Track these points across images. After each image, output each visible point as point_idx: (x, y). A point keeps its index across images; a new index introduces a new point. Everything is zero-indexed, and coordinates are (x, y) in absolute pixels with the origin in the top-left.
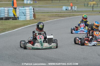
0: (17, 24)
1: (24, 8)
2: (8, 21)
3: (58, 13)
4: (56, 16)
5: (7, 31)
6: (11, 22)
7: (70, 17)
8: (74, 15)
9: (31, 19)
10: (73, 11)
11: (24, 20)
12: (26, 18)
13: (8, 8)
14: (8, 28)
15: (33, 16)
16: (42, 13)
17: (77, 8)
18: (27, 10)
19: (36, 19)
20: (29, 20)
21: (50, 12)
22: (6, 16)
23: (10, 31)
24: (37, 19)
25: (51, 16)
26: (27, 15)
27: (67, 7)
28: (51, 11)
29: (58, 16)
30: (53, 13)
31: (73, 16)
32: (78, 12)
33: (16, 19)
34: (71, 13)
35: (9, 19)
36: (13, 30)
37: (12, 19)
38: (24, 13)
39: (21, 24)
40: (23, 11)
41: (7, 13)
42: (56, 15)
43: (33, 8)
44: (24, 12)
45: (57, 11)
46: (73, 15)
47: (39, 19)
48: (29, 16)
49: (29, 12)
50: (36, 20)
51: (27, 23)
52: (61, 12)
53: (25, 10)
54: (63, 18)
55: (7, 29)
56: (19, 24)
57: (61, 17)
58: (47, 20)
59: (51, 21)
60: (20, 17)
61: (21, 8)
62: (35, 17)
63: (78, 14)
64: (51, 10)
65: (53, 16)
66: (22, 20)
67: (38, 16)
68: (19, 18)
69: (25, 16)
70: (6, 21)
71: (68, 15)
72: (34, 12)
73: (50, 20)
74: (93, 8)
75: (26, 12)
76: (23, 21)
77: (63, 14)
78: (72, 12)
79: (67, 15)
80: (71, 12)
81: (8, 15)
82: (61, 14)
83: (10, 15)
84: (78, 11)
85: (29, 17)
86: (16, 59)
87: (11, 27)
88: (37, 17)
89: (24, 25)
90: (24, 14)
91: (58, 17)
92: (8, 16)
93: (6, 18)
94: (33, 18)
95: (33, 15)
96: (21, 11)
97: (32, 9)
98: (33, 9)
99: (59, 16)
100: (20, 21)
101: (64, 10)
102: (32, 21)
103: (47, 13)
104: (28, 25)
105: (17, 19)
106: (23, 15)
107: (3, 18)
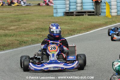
0: (95, 22)
2: (81, 17)
5: (77, 34)
6: (87, 20)
9: (119, 14)
12: (110, 12)
14: (78, 28)
22: (79, 9)
23: (82, 33)
35: (83, 15)
36: (87, 32)
37: (89, 15)
39: (101, 22)
51: (111, 20)
56: (99, 22)
70: (78, 17)
81: (82, 8)
87: (84, 26)
89: (106, 24)
92: (82, 10)
93: (79, 12)
104: (112, 25)
107: (73, 13)
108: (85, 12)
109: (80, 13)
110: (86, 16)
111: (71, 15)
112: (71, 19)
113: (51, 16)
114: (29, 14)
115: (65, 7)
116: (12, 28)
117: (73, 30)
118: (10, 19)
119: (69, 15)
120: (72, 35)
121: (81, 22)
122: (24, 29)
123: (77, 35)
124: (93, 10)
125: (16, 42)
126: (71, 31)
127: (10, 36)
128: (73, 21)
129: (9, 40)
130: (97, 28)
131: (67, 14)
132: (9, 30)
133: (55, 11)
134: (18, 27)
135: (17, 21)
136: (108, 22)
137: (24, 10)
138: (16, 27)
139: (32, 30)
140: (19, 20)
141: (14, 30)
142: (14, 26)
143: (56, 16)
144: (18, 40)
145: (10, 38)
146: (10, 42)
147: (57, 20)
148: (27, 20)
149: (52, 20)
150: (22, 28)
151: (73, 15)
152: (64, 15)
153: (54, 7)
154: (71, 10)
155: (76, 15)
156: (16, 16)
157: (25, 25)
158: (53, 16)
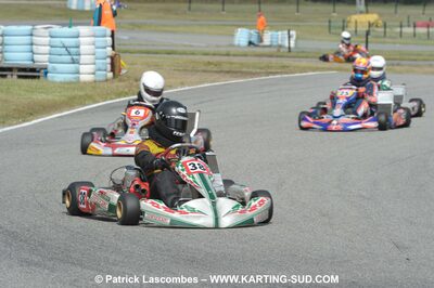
0: (40, 97)
1: (74, 30)
3: (217, 59)
4: (209, 68)
7: (268, 74)
8: (285, 69)
9: (102, 78)
10: (282, 50)
11: (70, 83)
12: (78, 73)
13: (2, 27)
15: (109, 67)
16: (148, 52)
17: (297, 38)
18: (81, 39)
19: (120, 81)
20: (90, 83)
21: (180, 49)
23: (10, 125)
24: (128, 77)
25: (185, 70)
26: (83, 58)
27: (252, 32)
28: (185, 46)
29: (215, 69)
30: (193, 54)
31: (281, 73)
32: (301, 55)
33: (34, 77)
34: (274, 60)
35: (4, 77)
36: (24, 122)
37: (20, 77)
38: (72, 50)
39: (57, 98)
42: (210, 63)
43: (113, 32)
44: (73, 44)
45: (212, 50)
46: (284, 67)
48: (93, 66)
49: (93, 47)
50: (122, 84)
51: (82, 93)
52: (228, 55)
53: (78, 37)
54: (236, 77)
56: (50, 97)
57: (228, 72)
59: (187, 88)
60: (54, 69)
61: (57, 29)
62: (116, 72)
63: (304, 63)
64: (186, 43)
65: (194, 71)
66: (61, 83)
67: (132, 64)
68: (46, 73)
69: (73, 62)
71: (261, 68)
72: (113, 47)
73: (182, 84)
74: (367, 42)
75: (81, 47)
76: (65, 83)
77: (242, 64)
78: (277, 56)
80: (271, 56)
81: (2, 57)
82: (231, 63)
83: (7, 55)
84: (303, 52)
85: (90, 68)
86: (40, 248)
87: (14, 107)
89: (70, 103)
90: (70, 54)
91: (216, 72)
94: (110, 75)
95: (109, 60)
96: (57, 41)
97: (105, 36)
98: (109, 33)
99: (221, 72)
100: (53, 82)
101: (239, 46)
102: (106, 85)
103: (169, 54)
104: (85, 105)
105: (39, 77)
106: (68, 58)
108: (9, 69)
124: (31, 64)
130: (49, 113)
136: (74, 97)
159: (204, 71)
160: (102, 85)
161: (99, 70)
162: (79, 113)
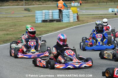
0: (60, 26)
1: (68, 10)
2: (52, 23)
6: (55, 25)
9: (75, 21)
12: (69, 20)
13: (52, 11)
15: (76, 19)
18: (70, 13)
20: (72, 22)
22: (51, 18)
24: (81, 21)
25: (94, 18)
26: (71, 17)
33: (60, 22)
35: (53, 22)
36: (56, 31)
37: (56, 22)
38: (68, 15)
40: (67, 13)
41: (51, 16)
42: (100, 17)
47: (83, 21)
49: (72, 14)
50: (79, 22)
51: (70, 25)
55: (49, 30)
56: (63, 26)
58: (90, 22)
59: (94, 22)
60: (64, 19)
65: (96, 18)
68: (62, 20)
72: (77, 14)
73: (93, 21)
75: (70, 14)
76: (67, 23)
79: (110, 17)
82: (105, 16)
83: (54, 17)
85: (72, 19)
87: (54, 28)
88: (80, 19)
89: (67, 27)
93: (50, 20)
94: (77, 20)
95: (76, 17)
96: (64, 13)
100: (64, 23)
102: (76, 23)
104: (70, 27)
105: (61, 22)
106: (67, 17)
107: (47, 20)
108: (54, 20)
109: (52, 21)
110: (55, 23)
111: (46, 22)
112: (46, 24)
113: (34, 23)
114: (21, 21)
115: (42, 17)
116: (11, 30)
117: (48, 31)
118: (10, 25)
119: (45, 22)
120: (47, 34)
121: (52, 26)
122: (18, 31)
123: (50, 34)
124: (59, 19)
125: (14, 38)
126: (46, 31)
127: (10, 34)
128: (48, 25)
129: (9, 37)
131: (44, 21)
132: (10, 31)
133: (36, 20)
134: (14, 29)
135: (14, 26)
137: (18, 19)
138: (13, 29)
139: (23, 31)
140: (15, 25)
141: (12, 31)
142: (12, 29)
143: (37, 23)
144: (15, 37)
145: (10, 36)
146: (10, 38)
147: (38, 25)
148: (20, 25)
149: (35, 25)
150: (17, 30)
151: (47, 22)
152: (42, 22)
153: (36, 17)
154: (46, 19)
155: (49, 22)
156: (13, 23)
157: (19, 28)
158: (35, 23)
159: (99, 18)
160: (75, 23)
161: (74, 19)
162: (69, 29)
